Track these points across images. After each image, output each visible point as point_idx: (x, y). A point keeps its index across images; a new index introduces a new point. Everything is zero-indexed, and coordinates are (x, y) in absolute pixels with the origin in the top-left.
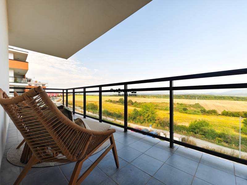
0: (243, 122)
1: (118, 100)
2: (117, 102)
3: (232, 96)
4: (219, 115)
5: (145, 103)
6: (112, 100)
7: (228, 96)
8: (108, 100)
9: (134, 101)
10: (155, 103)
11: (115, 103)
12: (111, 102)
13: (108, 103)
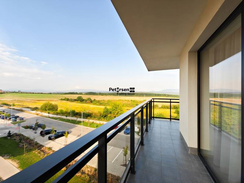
0: (175, 113)
1: (76, 98)
2: (75, 100)
3: (165, 94)
4: (160, 108)
5: (103, 100)
6: (69, 98)
7: (163, 94)
8: (63, 98)
9: (92, 99)
10: (113, 100)
11: (72, 102)
12: (67, 100)
13: (64, 101)
